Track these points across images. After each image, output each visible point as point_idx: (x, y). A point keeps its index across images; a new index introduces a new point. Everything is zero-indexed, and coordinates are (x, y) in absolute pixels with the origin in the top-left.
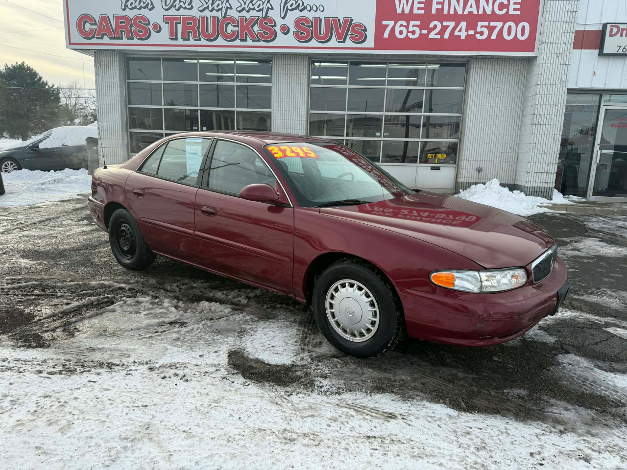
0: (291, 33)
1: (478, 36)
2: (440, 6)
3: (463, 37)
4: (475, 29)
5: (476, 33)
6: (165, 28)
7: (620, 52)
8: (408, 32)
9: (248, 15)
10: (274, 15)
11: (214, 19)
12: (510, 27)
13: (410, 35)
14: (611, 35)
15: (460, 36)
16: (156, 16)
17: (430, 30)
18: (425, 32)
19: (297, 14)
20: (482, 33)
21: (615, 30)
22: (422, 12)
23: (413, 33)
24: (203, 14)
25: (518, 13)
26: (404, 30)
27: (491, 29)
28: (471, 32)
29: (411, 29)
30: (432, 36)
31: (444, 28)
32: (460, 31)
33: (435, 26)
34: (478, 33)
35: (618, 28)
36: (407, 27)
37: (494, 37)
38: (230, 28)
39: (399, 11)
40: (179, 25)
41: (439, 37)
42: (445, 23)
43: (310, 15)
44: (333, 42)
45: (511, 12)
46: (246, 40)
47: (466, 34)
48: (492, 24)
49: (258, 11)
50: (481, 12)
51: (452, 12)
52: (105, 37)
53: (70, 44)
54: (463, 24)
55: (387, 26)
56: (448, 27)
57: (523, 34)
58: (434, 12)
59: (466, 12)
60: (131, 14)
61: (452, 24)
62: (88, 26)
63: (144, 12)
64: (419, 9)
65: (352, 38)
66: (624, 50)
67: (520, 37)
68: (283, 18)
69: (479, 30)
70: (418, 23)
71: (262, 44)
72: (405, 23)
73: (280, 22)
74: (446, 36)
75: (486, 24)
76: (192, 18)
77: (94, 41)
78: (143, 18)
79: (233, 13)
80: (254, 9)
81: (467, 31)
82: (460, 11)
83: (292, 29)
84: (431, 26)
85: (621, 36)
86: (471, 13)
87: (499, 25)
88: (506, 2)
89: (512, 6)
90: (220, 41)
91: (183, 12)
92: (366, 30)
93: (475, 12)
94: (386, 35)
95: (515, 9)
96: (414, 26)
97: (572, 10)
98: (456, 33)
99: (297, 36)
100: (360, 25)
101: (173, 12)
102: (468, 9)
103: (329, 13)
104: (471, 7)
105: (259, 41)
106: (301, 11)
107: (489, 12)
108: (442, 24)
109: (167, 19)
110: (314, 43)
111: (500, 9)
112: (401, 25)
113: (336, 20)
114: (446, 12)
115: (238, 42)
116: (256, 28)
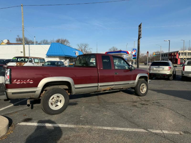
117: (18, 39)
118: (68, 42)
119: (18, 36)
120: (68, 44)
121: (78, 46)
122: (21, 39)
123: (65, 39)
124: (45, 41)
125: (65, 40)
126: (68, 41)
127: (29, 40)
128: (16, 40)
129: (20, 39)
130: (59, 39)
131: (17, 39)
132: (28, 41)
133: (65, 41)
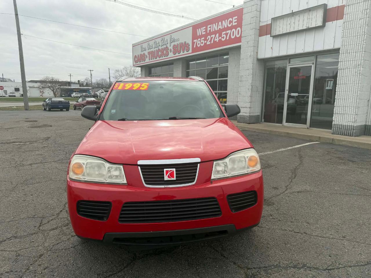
0: (172, 51)
1: (223, 40)
2: (210, 29)
3: (217, 41)
4: (221, 36)
5: (222, 38)
6: (148, 56)
8: (201, 43)
9: (163, 47)
10: (168, 46)
11: (157, 50)
12: (233, 32)
13: (201, 44)
15: (216, 41)
16: (146, 53)
17: (207, 40)
18: (206, 42)
19: (173, 44)
20: (223, 38)
22: (205, 33)
23: (202, 43)
24: (155, 49)
25: (236, 24)
26: (200, 42)
27: (227, 34)
28: (220, 38)
29: (201, 42)
30: (208, 43)
31: (212, 38)
32: (216, 38)
33: (209, 38)
36: (200, 41)
37: (228, 38)
38: (160, 53)
39: (198, 35)
40: (150, 55)
41: (210, 43)
42: (212, 36)
43: (176, 43)
44: (182, 53)
45: (234, 24)
46: (163, 57)
48: (227, 32)
49: (165, 45)
50: (223, 27)
51: (214, 30)
52: (139, 62)
53: (134, 65)
54: (217, 35)
55: (195, 42)
56: (213, 37)
57: (238, 34)
58: (208, 32)
59: (218, 29)
60: (142, 53)
61: (213, 36)
62: (136, 59)
63: (144, 52)
64: (204, 32)
65: (186, 50)
67: (238, 36)
68: (170, 46)
69: (222, 36)
70: (203, 38)
71: (166, 57)
72: (199, 39)
73: (170, 48)
74: (212, 42)
75: (225, 32)
76: (152, 52)
77: (137, 64)
78: (144, 54)
79: (160, 48)
80: (164, 45)
81: (219, 38)
82: (216, 30)
83: (172, 50)
84: (208, 39)
86: (220, 28)
87: (229, 31)
88: (231, 20)
89: (234, 21)
90: (158, 59)
91: (151, 50)
92: (189, 46)
93: (221, 28)
94: (195, 47)
95: (235, 22)
96: (202, 40)
97: (253, 17)
98: (215, 40)
99: (173, 53)
100: (188, 44)
101: (149, 51)
102: (219, 27)
103: (180, 41)
104: (220, 26)
105: (165, 56)
106: (174, 42)
107: (226, 27)
108: (211, 36)
109: (149, 53)
110: (177, 54)
111: (230, 24)
112: (199, 41)
113: (182, 43)
114: (212, 31)
115: (161, 58)
116: (165, 52)
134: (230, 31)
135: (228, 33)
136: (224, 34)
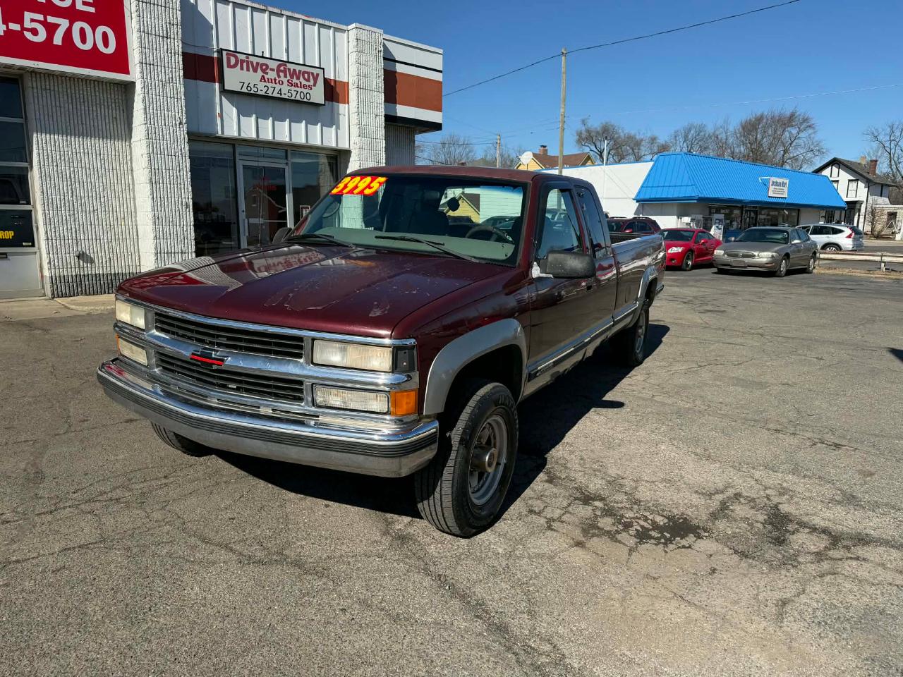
1: (28, 35)
4: (20, 21)
5: (24, 29)
7: (244, 90)
12: (82, 31)
14: (229, 66)
20: (35, 32)
21: (233, 61)
25: (92, 10)
27: (51, 29)
28: (15, 27)
34: (28, 30)
35: (236, 57)
37: (58, 40)
45: (82, 7)
47: (4, 27)
48: (51, 19)
57: (106, 44)
66: (249, 89)
67: (102, 49)
69: (27, 24)
75: (40, 17)
81: (5, 23)
85: (242, 69)
87: (64, 23)
95: (85, 3)
117: (584, 135)
118: (806, 123)
119: (584, 122)
120: (801, 135)
121: (869, 137)
122: (593, 134)
123: (788, 114)
124: (692, 132)
125: (793, 115)
126: (805, 120)
127: (622, 134)
128: (576, 138)
129: (588, 131)
130: (759, 114)
131: (580, 134)
132: (619, 137)
133: (788, 121)
134: (68, 25)
135: (57, 26)
136: (32, 20)
